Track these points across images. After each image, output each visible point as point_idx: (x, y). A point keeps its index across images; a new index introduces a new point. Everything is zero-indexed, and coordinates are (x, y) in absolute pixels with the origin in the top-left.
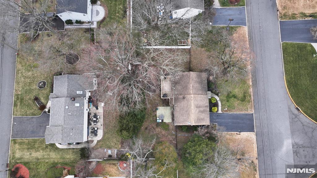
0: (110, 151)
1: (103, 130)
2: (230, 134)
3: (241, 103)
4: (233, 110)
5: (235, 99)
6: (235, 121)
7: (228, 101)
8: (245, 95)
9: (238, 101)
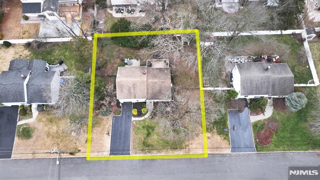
0: (103, 23)
1: (121, 17)
2: (109, 129)
3: (141, 142)
4: (134, 133)
5: (146, 135)
6: (123, 135)
7: (144, 127)
8: (150, 147)
9: (143, 139)
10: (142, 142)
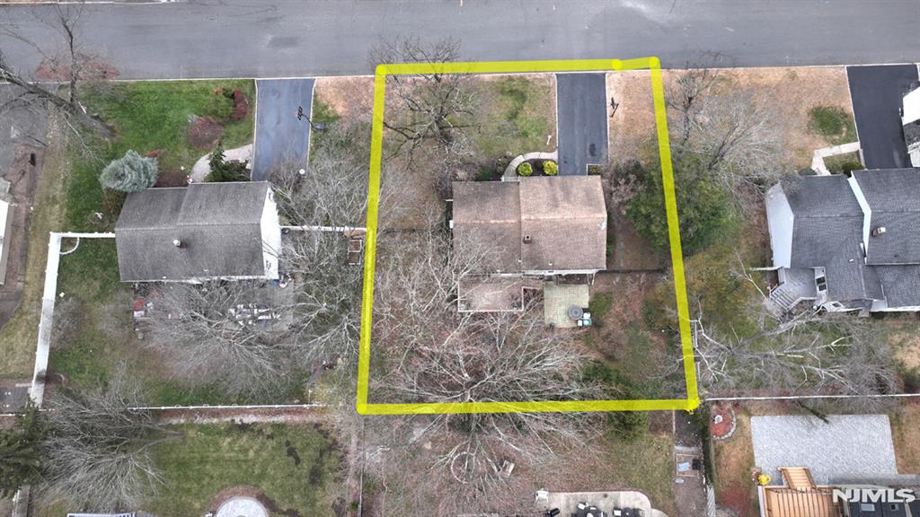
0: (680, 465)
1: (619, 490)
2: (613, 132)
3: (530, 102)
4: (550, 122)
5: (520, 116)
6: (577, 120)
7: (525, 134)
8: (507, 90)
9: (525, 108)
10: (527, 102)
